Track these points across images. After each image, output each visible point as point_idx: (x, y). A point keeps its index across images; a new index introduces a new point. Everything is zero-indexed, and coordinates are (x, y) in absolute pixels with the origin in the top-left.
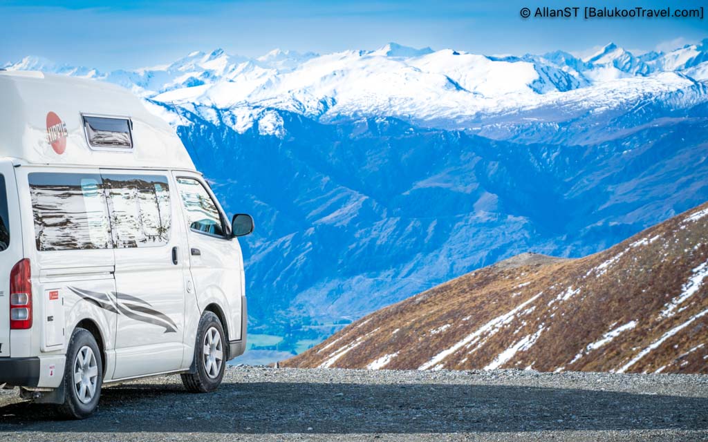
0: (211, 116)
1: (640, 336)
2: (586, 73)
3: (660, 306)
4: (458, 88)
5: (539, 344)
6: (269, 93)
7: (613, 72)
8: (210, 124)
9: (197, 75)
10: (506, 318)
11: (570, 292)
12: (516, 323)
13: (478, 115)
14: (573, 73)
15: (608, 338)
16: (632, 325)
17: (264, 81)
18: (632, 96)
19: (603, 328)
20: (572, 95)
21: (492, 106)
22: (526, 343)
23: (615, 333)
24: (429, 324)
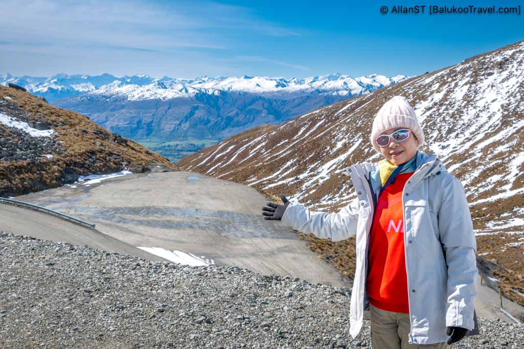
0: (203, 90)
1: (288, 143)
2: (288, 84)
3: (293, 136)
4: (259, 86)
5: (267, 144)
6: (216, 86)
7: (294, 83)
8: (203, 93)
9: (201, 81)
10: (260, 138)
11: (274, 133)
12: (262, 139)
13: (263, 92)
14: (285, 84)
15: (281, 143)
16: (287, 140)
17: (215, 83)
18: (298, 89)
19: (280, 141)
20: (284, 88)
21: (266, 90)
22: (264, 144)
23: (283, 142)
24: (243, 139)
